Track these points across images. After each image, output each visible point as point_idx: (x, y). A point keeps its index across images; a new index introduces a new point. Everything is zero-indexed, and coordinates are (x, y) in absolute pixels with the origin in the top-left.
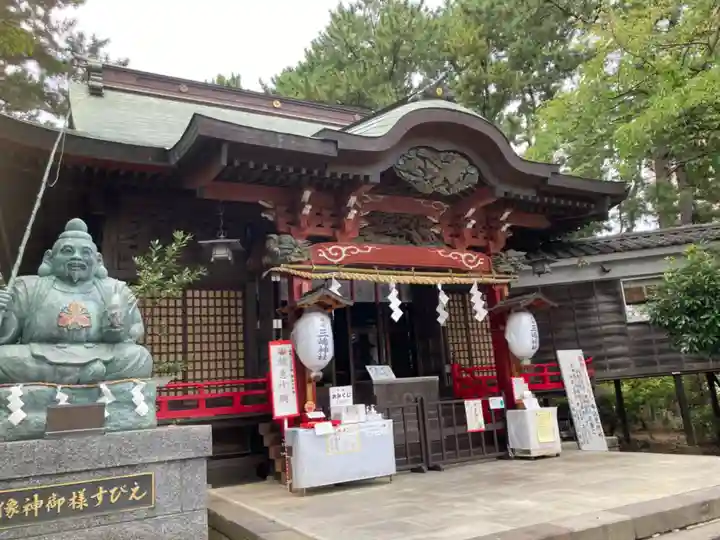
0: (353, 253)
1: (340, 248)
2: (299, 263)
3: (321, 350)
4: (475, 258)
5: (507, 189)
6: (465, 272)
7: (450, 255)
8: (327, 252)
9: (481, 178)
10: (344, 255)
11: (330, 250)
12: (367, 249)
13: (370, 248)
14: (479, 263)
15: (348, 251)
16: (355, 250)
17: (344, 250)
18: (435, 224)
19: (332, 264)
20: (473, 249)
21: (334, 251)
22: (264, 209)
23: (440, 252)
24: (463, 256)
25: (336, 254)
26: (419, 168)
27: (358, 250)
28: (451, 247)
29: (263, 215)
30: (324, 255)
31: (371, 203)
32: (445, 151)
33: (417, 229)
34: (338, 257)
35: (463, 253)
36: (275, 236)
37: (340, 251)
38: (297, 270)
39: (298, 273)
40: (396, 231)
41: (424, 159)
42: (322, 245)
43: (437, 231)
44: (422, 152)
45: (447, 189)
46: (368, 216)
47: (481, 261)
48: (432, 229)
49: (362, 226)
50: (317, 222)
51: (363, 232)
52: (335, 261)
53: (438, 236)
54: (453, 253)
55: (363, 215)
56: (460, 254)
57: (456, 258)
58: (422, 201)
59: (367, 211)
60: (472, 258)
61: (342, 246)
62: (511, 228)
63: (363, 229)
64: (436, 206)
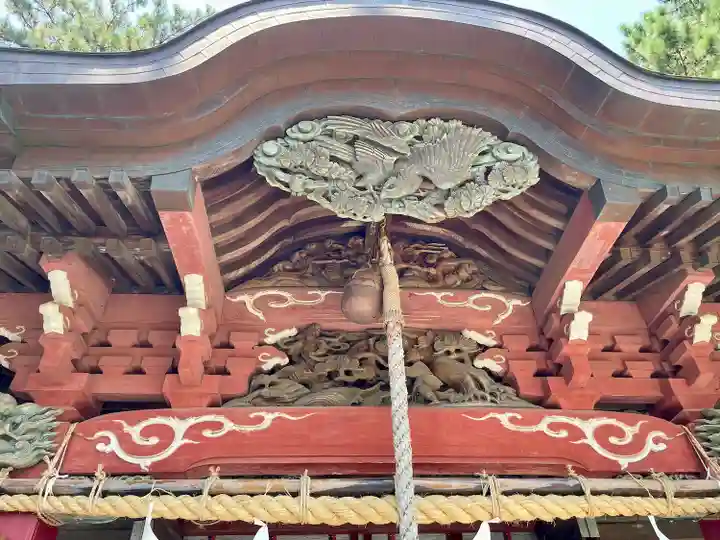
0: (207, 433)
1: (173, 423)
4: (630, 431)
6: (616, 474)
7: (543, 427)
8: (125, 440)
9: (547, 171)
10: (178, 442)
11: (135, 432)
12: (258, 421)
13: (269, 417)
14: (650, 446)
15: (193, 432)
16: (218, 426)
17: (180, 427)
18: (485, 348)
19: (136, 473)
20: (605, 406)
21: (146, 433)
24: (589, 427)
25: (154, 441)
27: (229, 426)
28: (543, 402)
30: (114, 446)
31: (294, 308)
34: (156, 450)
35: (585, 418)
37: (167, 434)
42: (117, 418)
43: (493, 367)
45: (439, 207)
46: (293, 340)
47: (657, 441)
48: (479, 363)
49: (268, 365)
50: (127, 363)
51: (267, 379)
52: (145, 463)
53: (497, 378)
54: (548, 420)
55: (271, 339)
56: (577, 422)
57: (564, 434)
58: (439, 295)
59: (279, 329)
60: (621, 434)
61: (182, 417)
63: (268, 372)
64: (479, 302)
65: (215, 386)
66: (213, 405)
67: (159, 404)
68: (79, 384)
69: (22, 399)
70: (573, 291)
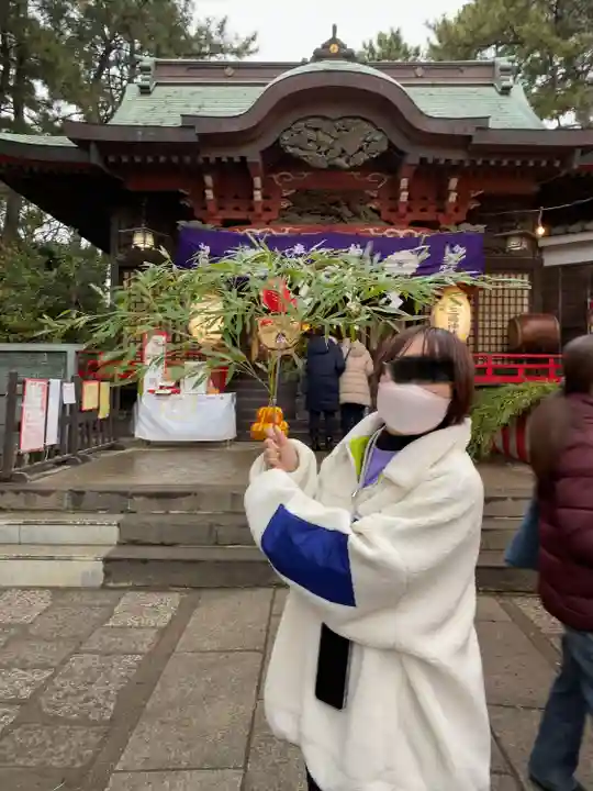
1: (255, 230)
5: (422, 155)
7: (385, 233)
9: (391, 145)
12: (284, 231)
13: (287, 229)
15: (262, 234)
16: (270, 232)
18: (373, 198)
20: (412, 224)
22: (183, 196)
23: (371, 230)
24: (403, 233)
26: (310, 141)
27: (273, 232)
28: (391, 224)
29: (182, 203)
31: (294, 180)
32: (340, 119)
33: (348, 205)
35: (402, 229)
36: (182, 223)
40: (323, 209)
41: (316, 129)
43: (374, 207)
44: (313, 122)
45: (348, 161)
46: (293, 195)
48: (368, 205)
49: (285, 206)
50: (233, 205)
51: (285, 213)
53: (374, 211)
54: (388, 230)
55: (285, 194)
56: (399, 231)
57: (392, 236)
58: (355, 174)
59: (289, 190)
61: (258, 228)
62: (478, 198)
63: (286, 209)
64: (373, 178)
65: (267, 215)
66: (268, 223)
67: (247, 223)
68: (221, 215)
69: (203, 221)
70: (404, 183)
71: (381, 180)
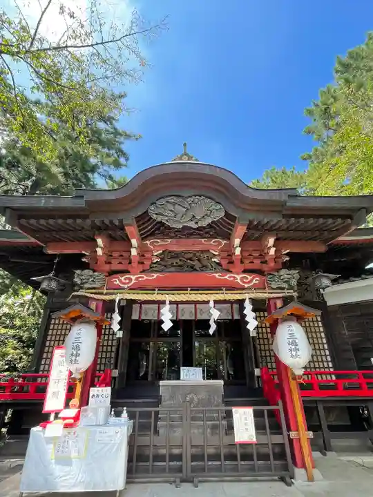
0: (140, 279)
1: (131, 277)
2: (94, 288)
3: (72, 355)
4: (250, 278)
6: (244, 289)
7: (226, 277)
8: (120, 281)
9: (227, 212)
10: (133, 282)
11: (123, 279)
12: (153, 276)
13: (155, 275)
14: (254, 281)
15: (137, 279)
16: (143, 277)
17: (133, 278)
18: (215, 255)
19: (124, 289)
20: (245, 271)
21: (125, 279)
22: (84, 256)
23: (216, 275)
24: (238, 277)
25: (127, 281)
27: (145, 278)
28: (229, 271)
29: (83, 260)
30: (118, 282)
31: (161, 245)
32: (190, 196)
33: (199, 260)
34: (128, 283)
35: (238, 274)
36: (78, 272)
37: (130, 279)
38: (92, 293)
39: (92, 295)
41: (174, 204)
42: (119, 276)
43: (217, 261)
45: (196, 224)
46: (161, 254)
47: (256, 280)
48: (213, 260)
49: (155, 261)
50: (118, 261)
51: (154, 265)
52: (126, 286)
53: (217, 263)
54: (228, 275)
55: (155, 254)
56: (235, 276)
57: (232, 279)
58: (203, 240)
59: (158, 251)
60: (247, 278)
61: (134, 275)
62: (287, 254)
63: (155, 263)
64: (214, 242)
65: (141, 268)
66: (141, 272)
67: (127, 272)
68: (107, 267)
69: (94, 271)
70: (237, 241)
71: (220, 243)
